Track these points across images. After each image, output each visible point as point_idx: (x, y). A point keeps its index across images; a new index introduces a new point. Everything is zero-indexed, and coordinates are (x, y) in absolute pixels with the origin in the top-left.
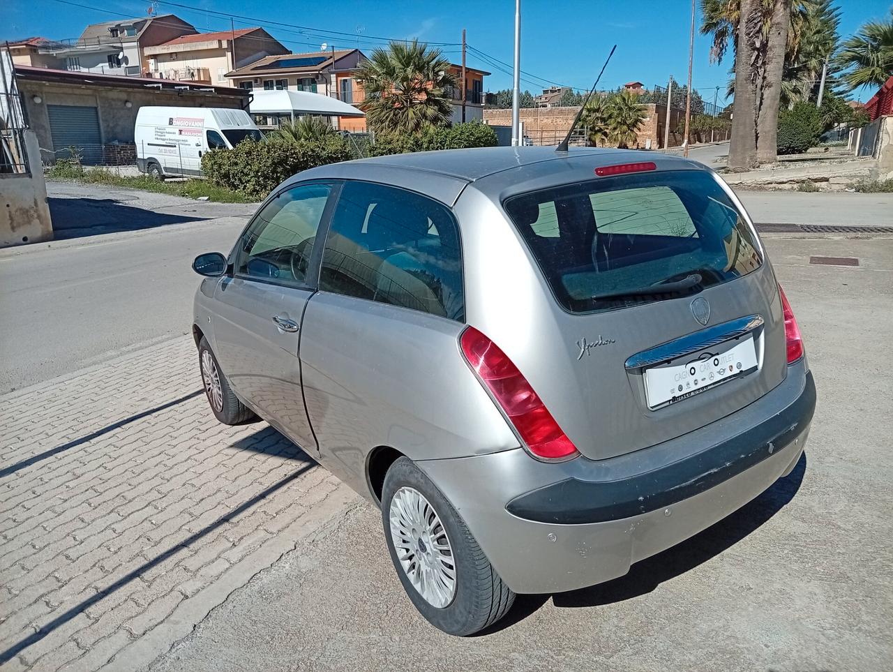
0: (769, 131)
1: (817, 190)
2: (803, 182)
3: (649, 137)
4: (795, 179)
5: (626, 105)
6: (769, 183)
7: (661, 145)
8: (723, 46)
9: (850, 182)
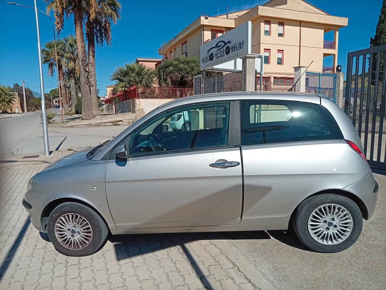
0: (95, 103)
1: (119, 125)
2: (114, 122)
3: (17, 107)
4: (111, 121)
5: (4, 92)
6: (101, 123)
7: (23, 111)
8: (53, 69)
9: (129, 121)
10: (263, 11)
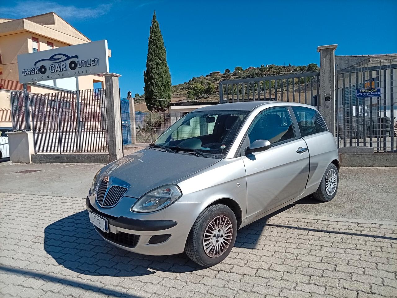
10: (29, 26)
